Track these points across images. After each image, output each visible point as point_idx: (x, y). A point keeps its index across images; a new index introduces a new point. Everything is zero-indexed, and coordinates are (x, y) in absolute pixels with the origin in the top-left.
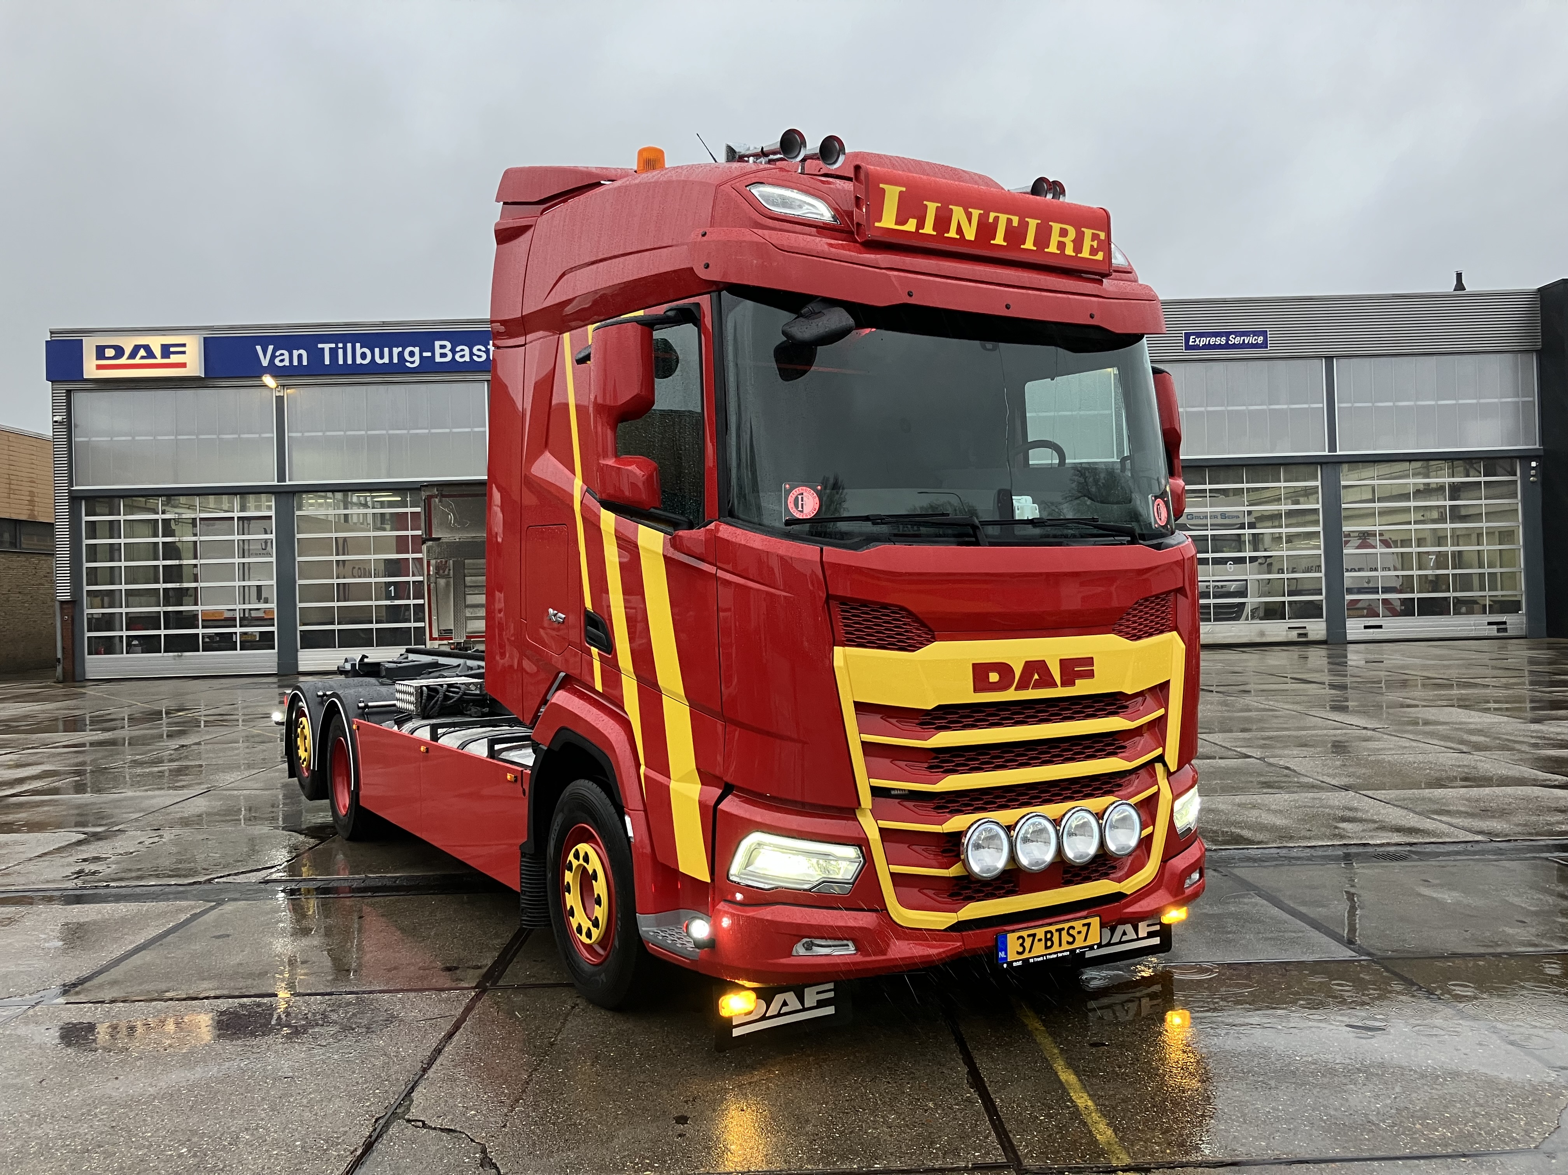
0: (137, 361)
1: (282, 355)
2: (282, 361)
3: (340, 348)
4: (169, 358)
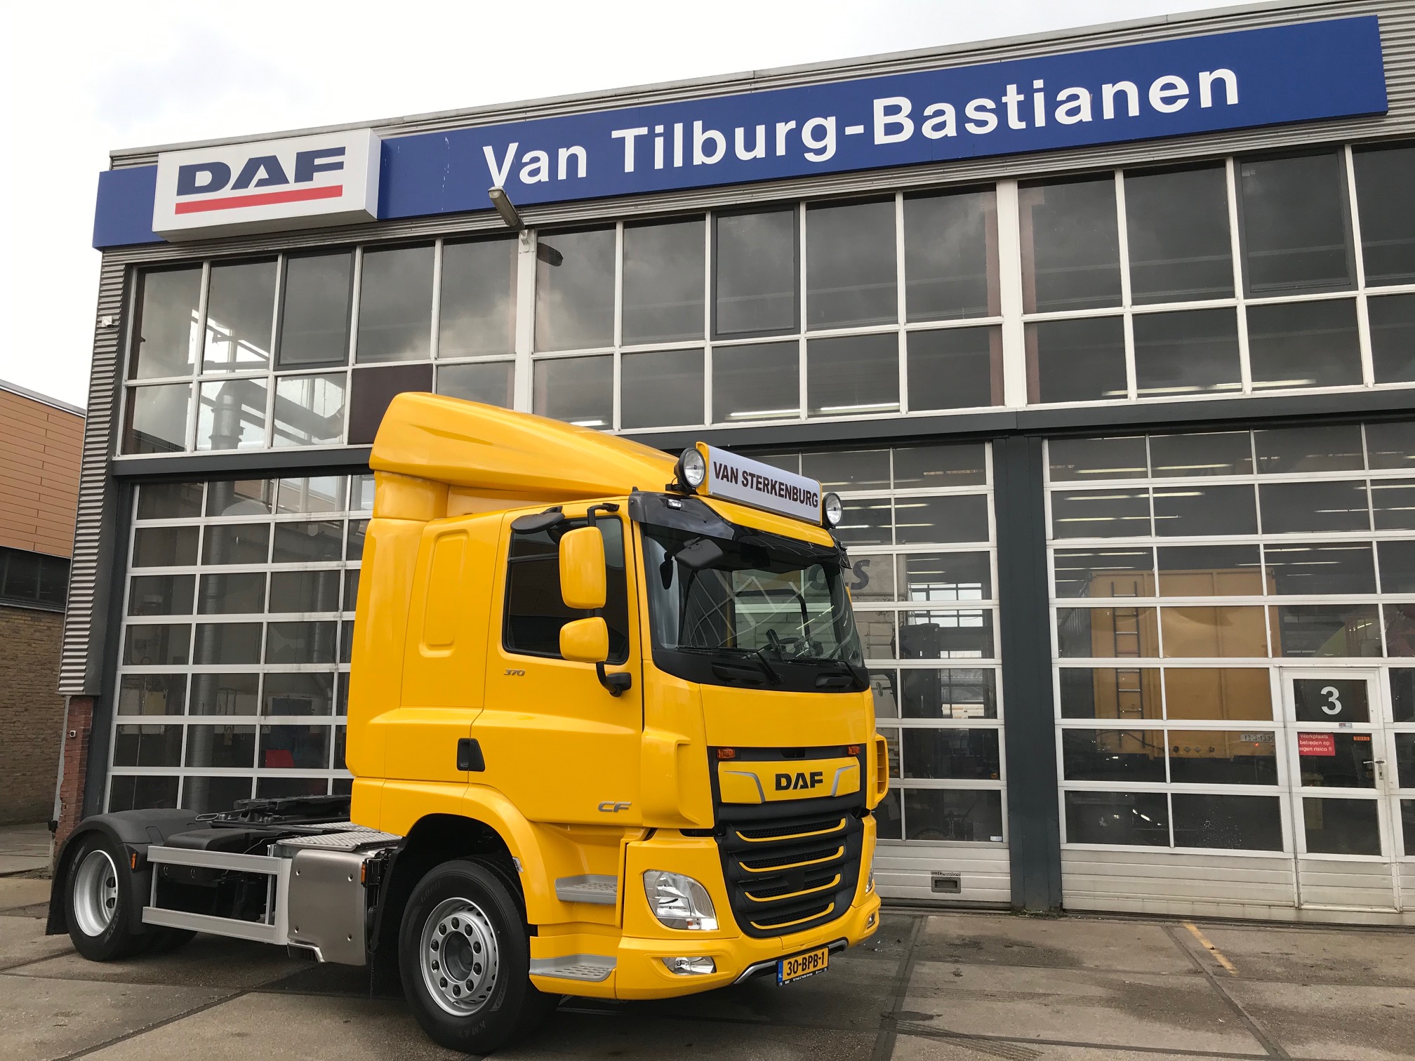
0: (252, 190)
1: (536, 160)
2: (534, 173)
3: (659, 135)
4: (311, 179)
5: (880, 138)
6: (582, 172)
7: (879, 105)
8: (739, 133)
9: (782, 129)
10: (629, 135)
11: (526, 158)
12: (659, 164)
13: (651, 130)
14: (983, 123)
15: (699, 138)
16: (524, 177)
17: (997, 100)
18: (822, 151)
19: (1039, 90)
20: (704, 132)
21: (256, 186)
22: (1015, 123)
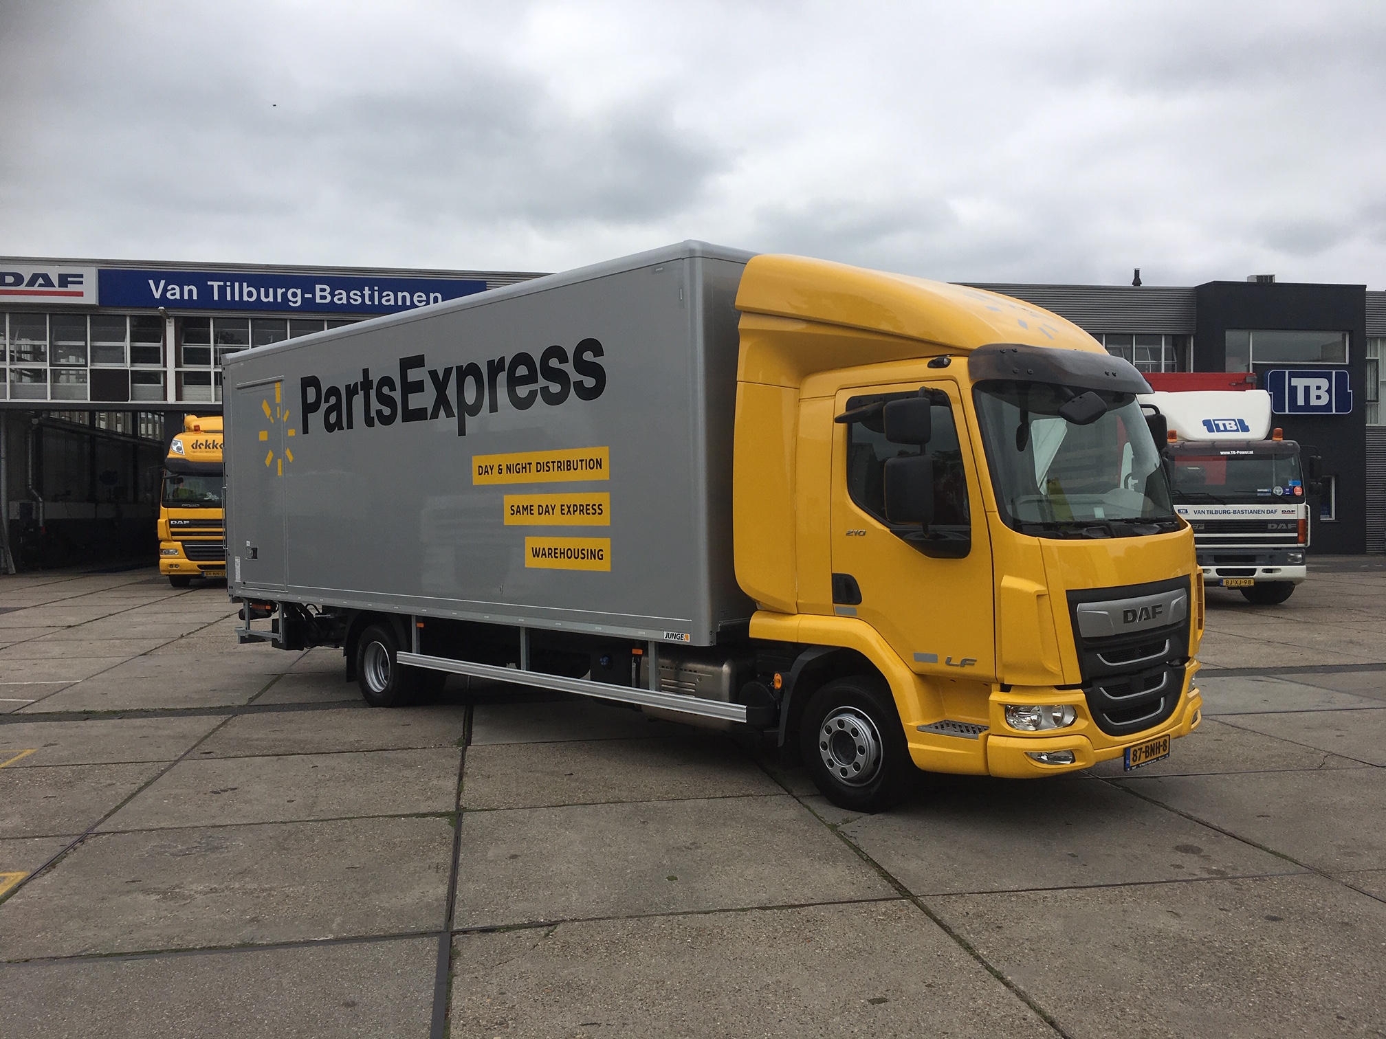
0: (36, 288)
1: (174, 289)
2: (173, 294)
3: (229, 286)
4: (67, 287)
5: (318, 300)
6: (195, 297)
7: (318, 287)
8: (262, 290)
9: (280, 291)
10: (216, 284)
11: (169, 288)
12: (229, 298)
13: (225, 284)
14: (356, 300)
15: (245, 290)
16: (168, 295)
17: (362, 293)
18: (296, 302)
19: (376, 291)
20: (247, 287)
21: (38, 286)
22: (367, 302)
